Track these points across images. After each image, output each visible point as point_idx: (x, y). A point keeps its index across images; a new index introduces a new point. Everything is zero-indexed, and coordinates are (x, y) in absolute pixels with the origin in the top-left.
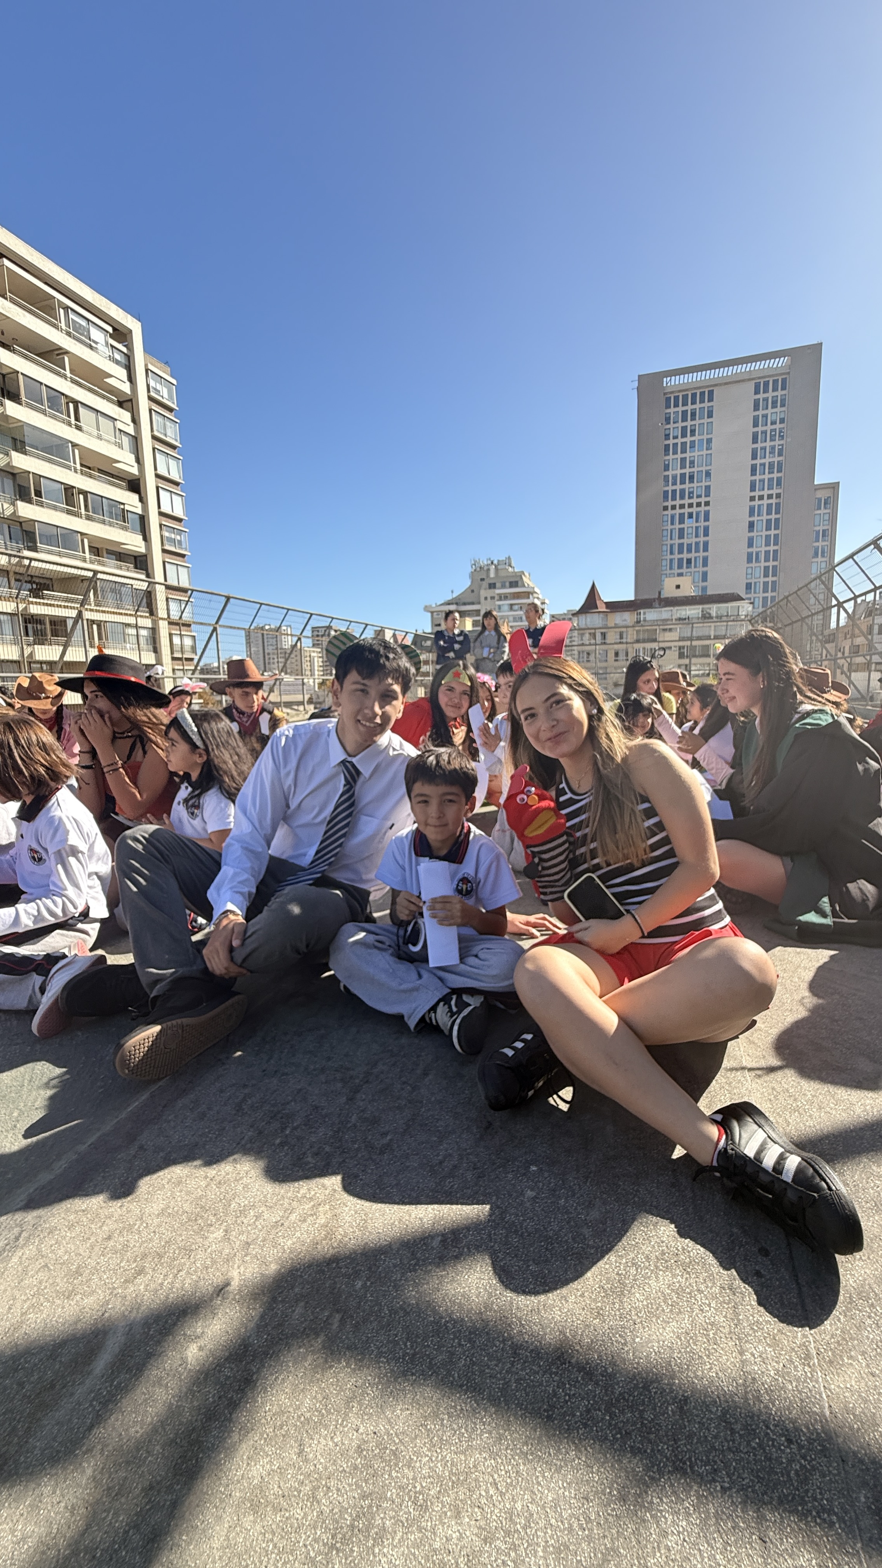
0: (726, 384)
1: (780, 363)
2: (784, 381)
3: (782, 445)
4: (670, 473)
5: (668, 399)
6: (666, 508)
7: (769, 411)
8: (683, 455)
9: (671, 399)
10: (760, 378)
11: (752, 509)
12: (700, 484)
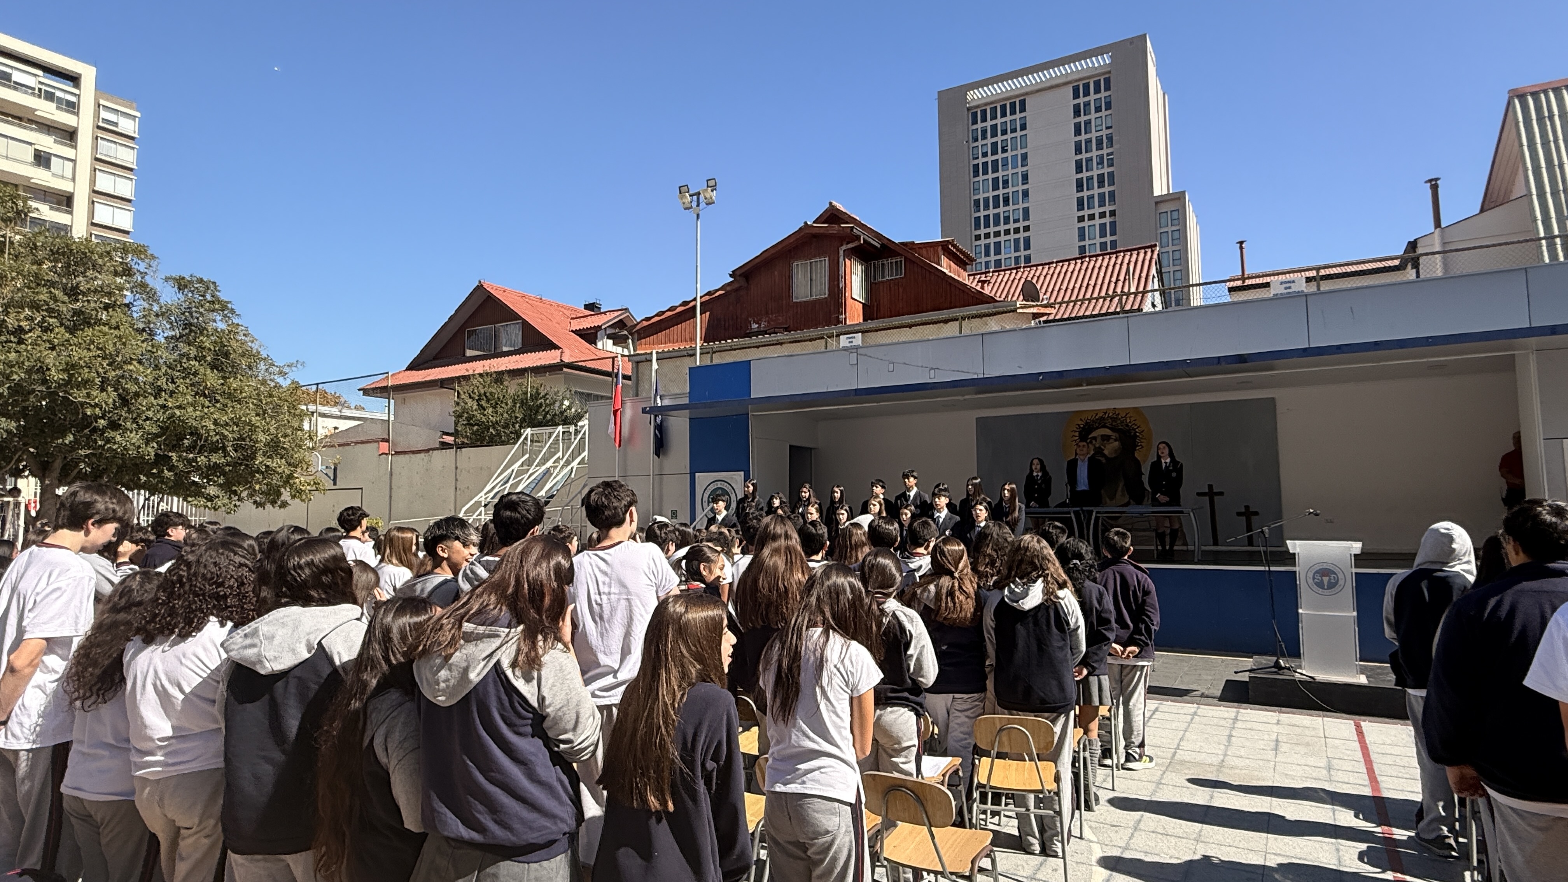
0: (1039, 91)
1: (1100, 61)
2: (1107, 81)
3: (1110, 154)
4: (981, 196)
5: (975, 115)
6: (978, 238)
7: (1093, 116)
8: (995, 175)
9: (977, 114)
10: (1076, 81)
11: (1082, 231)
12: (1016, 207)
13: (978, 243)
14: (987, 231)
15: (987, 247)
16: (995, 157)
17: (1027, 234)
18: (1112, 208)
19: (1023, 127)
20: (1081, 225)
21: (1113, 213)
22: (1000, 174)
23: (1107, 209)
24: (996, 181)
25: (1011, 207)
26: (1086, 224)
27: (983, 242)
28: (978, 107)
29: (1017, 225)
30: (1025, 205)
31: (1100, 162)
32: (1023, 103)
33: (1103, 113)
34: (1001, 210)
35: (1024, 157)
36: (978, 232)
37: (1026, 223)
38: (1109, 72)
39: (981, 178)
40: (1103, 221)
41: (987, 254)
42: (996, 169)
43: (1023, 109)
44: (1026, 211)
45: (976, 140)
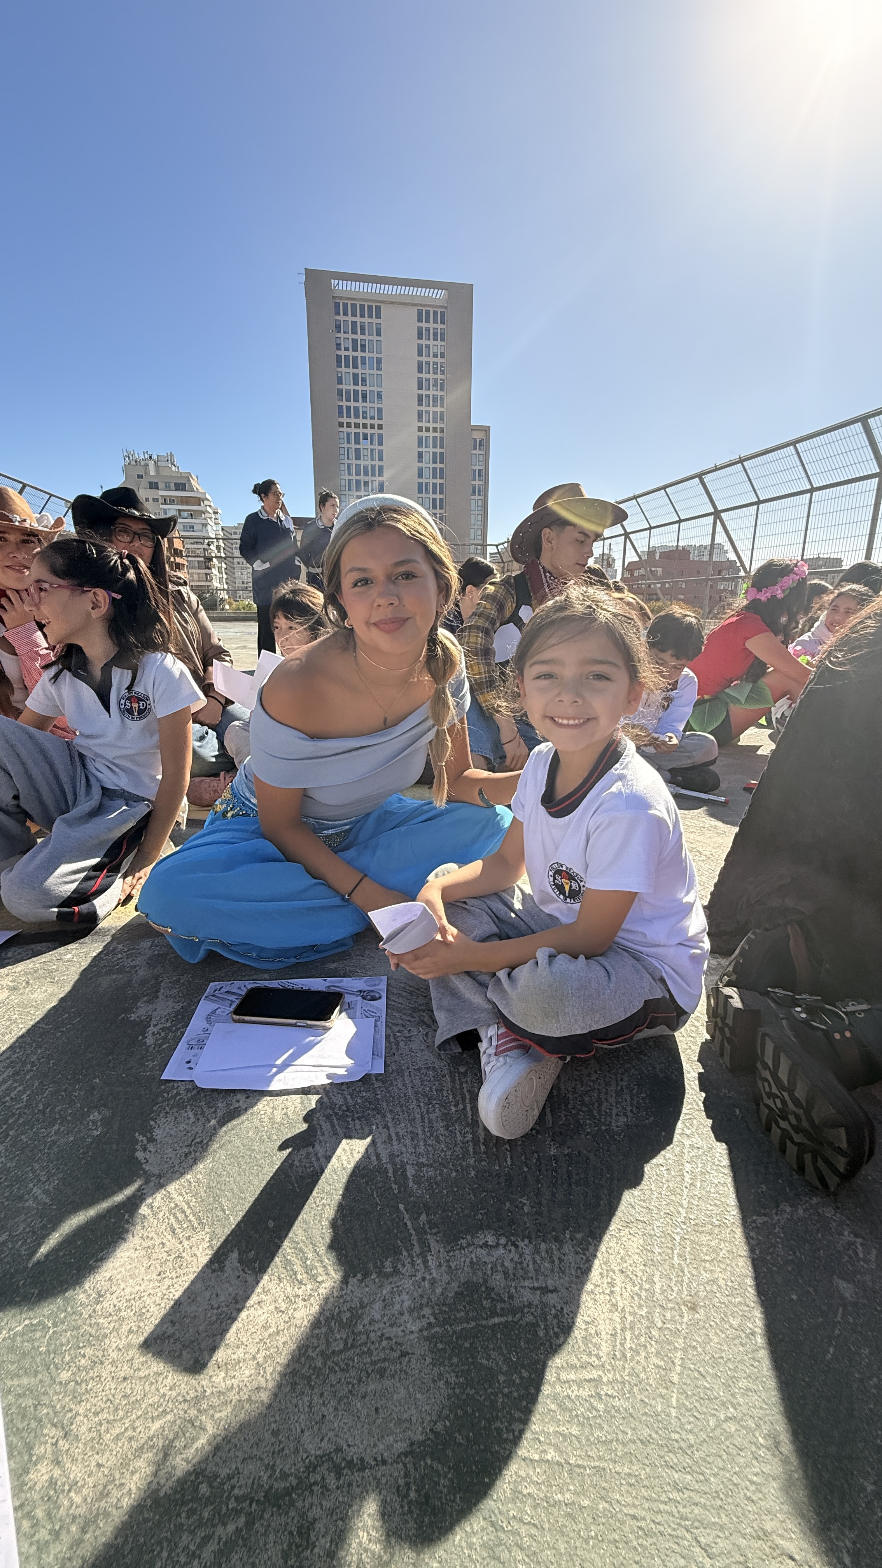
0: (392, 303)
1: (439, 295)
2: (443, 314)
3: (443, 380)
4: (343, 387)
5: (337, 305)
6: (341, 425)
7: (431, 342)
8: (356, 371)
9: (340, 306)
10: (421, 305)
11: (420, 440)
12: (372, 405)
13: (341, 429)
14: (349, 420)
15: (348, 435)
16: (355, 354)
17: (380, 432)
18: (442, 426)
19: (379, 334)
20: (420, 434)
21: (442, 430)
22: (359, 371)
23: (438, 425)
24: (355, 376)
25: (368, 405)
26: (424, 434)
27: (345, 429)
28: (341, 298)
29: (372, 422)
30: (380, 406)
31: (435, 385)
32: (378, 309)
33: (439, 343)
34: (360, 404)
35: (379, 361)
36: (341, 420)
37: (380, 422)
38: (446, 308)
39: (343, 369)
40: (435, 435)
41: (348, 442)
42: (355, 366)
43: (378, 316)
44: (380, 410)
45: (339, 332)
